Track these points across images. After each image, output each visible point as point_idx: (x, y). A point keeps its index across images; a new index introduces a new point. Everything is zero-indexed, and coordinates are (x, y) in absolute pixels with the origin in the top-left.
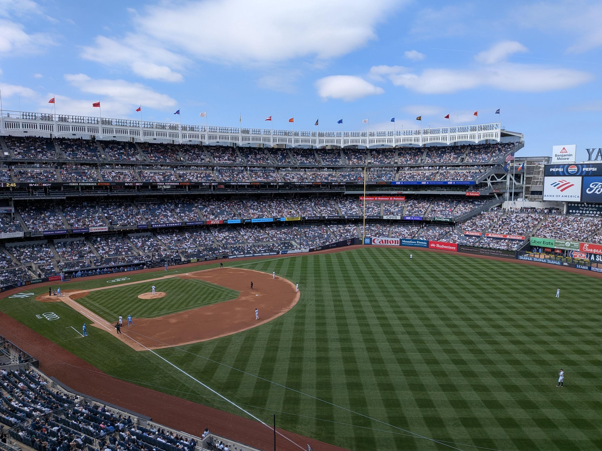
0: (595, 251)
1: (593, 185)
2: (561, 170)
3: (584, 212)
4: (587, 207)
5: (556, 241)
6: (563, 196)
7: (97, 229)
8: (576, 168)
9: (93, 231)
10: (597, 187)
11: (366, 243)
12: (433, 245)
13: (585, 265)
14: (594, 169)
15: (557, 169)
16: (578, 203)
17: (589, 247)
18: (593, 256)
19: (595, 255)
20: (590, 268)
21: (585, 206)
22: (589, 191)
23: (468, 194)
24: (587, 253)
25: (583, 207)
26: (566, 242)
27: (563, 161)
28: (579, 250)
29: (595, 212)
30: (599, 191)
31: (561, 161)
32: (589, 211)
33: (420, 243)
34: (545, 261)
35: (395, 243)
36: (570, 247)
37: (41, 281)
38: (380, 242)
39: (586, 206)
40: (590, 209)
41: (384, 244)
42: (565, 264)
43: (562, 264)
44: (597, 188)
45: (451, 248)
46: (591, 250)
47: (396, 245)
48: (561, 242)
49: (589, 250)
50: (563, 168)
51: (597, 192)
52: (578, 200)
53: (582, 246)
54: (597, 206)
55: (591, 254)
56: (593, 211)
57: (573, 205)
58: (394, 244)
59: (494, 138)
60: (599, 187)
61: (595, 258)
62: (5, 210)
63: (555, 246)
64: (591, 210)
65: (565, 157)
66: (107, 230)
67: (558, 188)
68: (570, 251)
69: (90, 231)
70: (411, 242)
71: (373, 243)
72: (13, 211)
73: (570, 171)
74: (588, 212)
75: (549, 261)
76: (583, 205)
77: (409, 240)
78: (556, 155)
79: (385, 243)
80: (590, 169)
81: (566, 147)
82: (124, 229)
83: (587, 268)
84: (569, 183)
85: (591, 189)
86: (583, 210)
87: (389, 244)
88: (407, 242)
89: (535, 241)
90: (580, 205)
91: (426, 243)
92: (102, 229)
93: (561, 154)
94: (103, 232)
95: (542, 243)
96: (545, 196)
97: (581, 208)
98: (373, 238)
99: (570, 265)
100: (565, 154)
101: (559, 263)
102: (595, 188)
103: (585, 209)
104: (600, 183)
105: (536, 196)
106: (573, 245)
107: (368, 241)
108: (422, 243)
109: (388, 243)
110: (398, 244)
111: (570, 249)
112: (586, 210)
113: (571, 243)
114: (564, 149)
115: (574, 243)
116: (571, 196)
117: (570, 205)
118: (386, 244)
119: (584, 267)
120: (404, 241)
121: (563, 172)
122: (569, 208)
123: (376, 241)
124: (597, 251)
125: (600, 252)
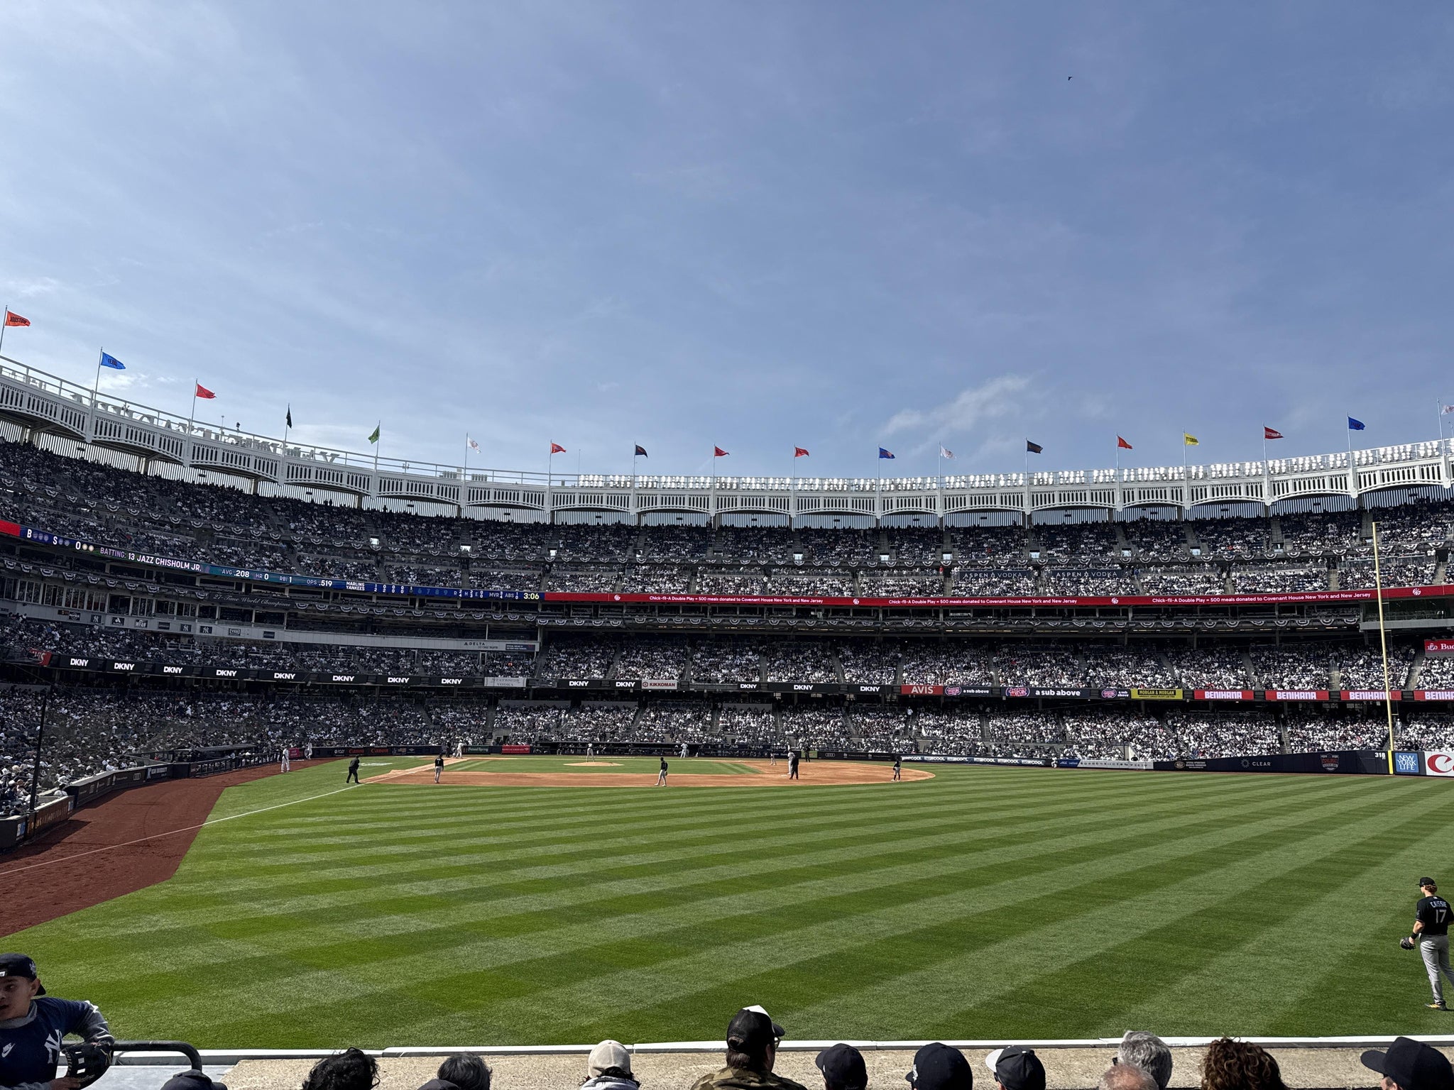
7: (655, 684)
9: (649, 687)
11: (1401, 769)
37: (487, 750)
62: (524, 646)
66: (675, 688)
69: (643, 688)
71: (1429, 772)
72: (537, 649)
82: (710, 688)
92: (666, 685)
94: (668, 690)
98: (1428, 755)
123: (1439, 763)
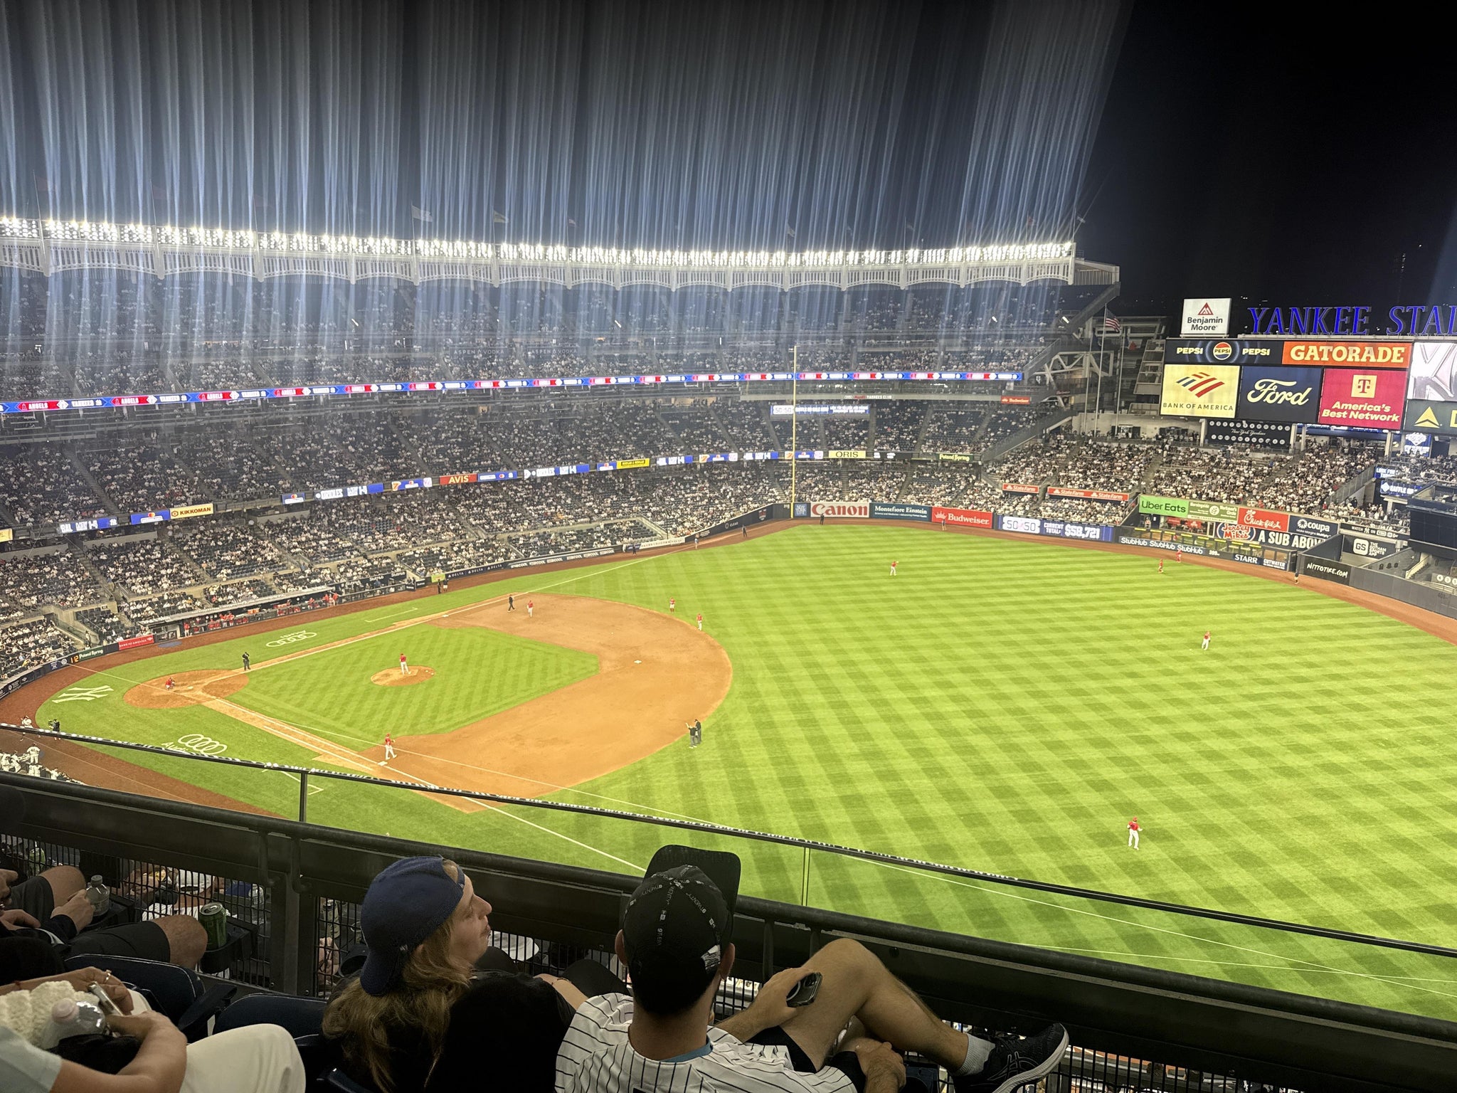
0: (1267, 524)
1: (1261, 385)
2: (1198, 351)
3: (1240, 439)
4: (1245, 430)
5: (1192, 504)
6: (1200, 407)
8: (1230, 349)
9: (180, 516)
10: (1268, 389)
11: (798, 514)
12: (940, 516)
13: (1251, 554)
14: (1266, 352)
15: (1191, 350)
16: (1229, 420)
17: (1256, 517)
18: (1263, 533)
19: (1267, 533)
20: (1260, 561)
21: (1242, 427)
22: (1254, 396)
23: (1005, 400)
24: (1251, 529)
25: (1238, 429)
26: (1211, 506)
27: (1203, 331)
28: (1235, 522)
29: (1261, 440)
30: (1272, 397)
31: (1198, 332)
32: (1251, 438)
33: (913, 511)
35: (860, 514)
36: (1218, 516)
37: (102, 652)
38: (827, 512)
39: (1245, 425)
40: (1253, 433)
41: (837, 515)
43: (1206, 553)
44: (1269, 392)
45: (979, 521)
46: (1260, 523)
47: (863, 516)
48: (1202, 506)
49: (1256, 523)
50: (1203, 346)
51: (1268, 399)
52: (1231, 414)
54: (1266, 427)
55: (1258, 531)
56: (1258, 437)
57: (1218, 424)
58: (857, 515)
59: (1061, 276)
60: (1274, 389)
61: (1267, 537)
63: (1189, 513)
64: (1254, 436)
65: (1208, 325)
67: (1191, 389)
68: (1217, 524)
69: (172, 517)
70: (893, 509)
73: (1217, 353)
74: (1247, 439)
76: (1238, 425)
77: (890, 506)
78: (1190, 320)
79: (839, 513)
80: (1257, 351)
81: (1211, 302)
83: (1255, 560)
84: (1214, 379)
85: (1257, 393)
86: (1237, 436)
87: (847, 515)
88: (885, 509)
89: (1149, 504)
90: (1232, 425)
91: (925, 512)
93: (1201, 317)
95: (1163, 507)
96: (1165, 405)
97: (1235, 431)
98: (813, 504)
99: (1222, 556)
100: (1209, 317)
101: (1200, 551)
102: (1266, 391)
103: (1243, 432)
104: (1275, 382)
105: (1146, 406)
106: (1225, 512)
107: (801, 510)
108: (917, 511)
109: (844, 513)
110: (865, 514)
111: (1218, 520)
112: (1244, 436)
113: (1222, 508)
114: (1206, 306)
115: (1226, 508)
116: (1217, 407)
117: (1212, 423)
118: (842, 515)
119: (1250, 559)
120: (880, 509)
121: (1203, 356)
122: (1210, 431)
123: (819, 510)
124: (1271, 524)
125: (1277, 526)
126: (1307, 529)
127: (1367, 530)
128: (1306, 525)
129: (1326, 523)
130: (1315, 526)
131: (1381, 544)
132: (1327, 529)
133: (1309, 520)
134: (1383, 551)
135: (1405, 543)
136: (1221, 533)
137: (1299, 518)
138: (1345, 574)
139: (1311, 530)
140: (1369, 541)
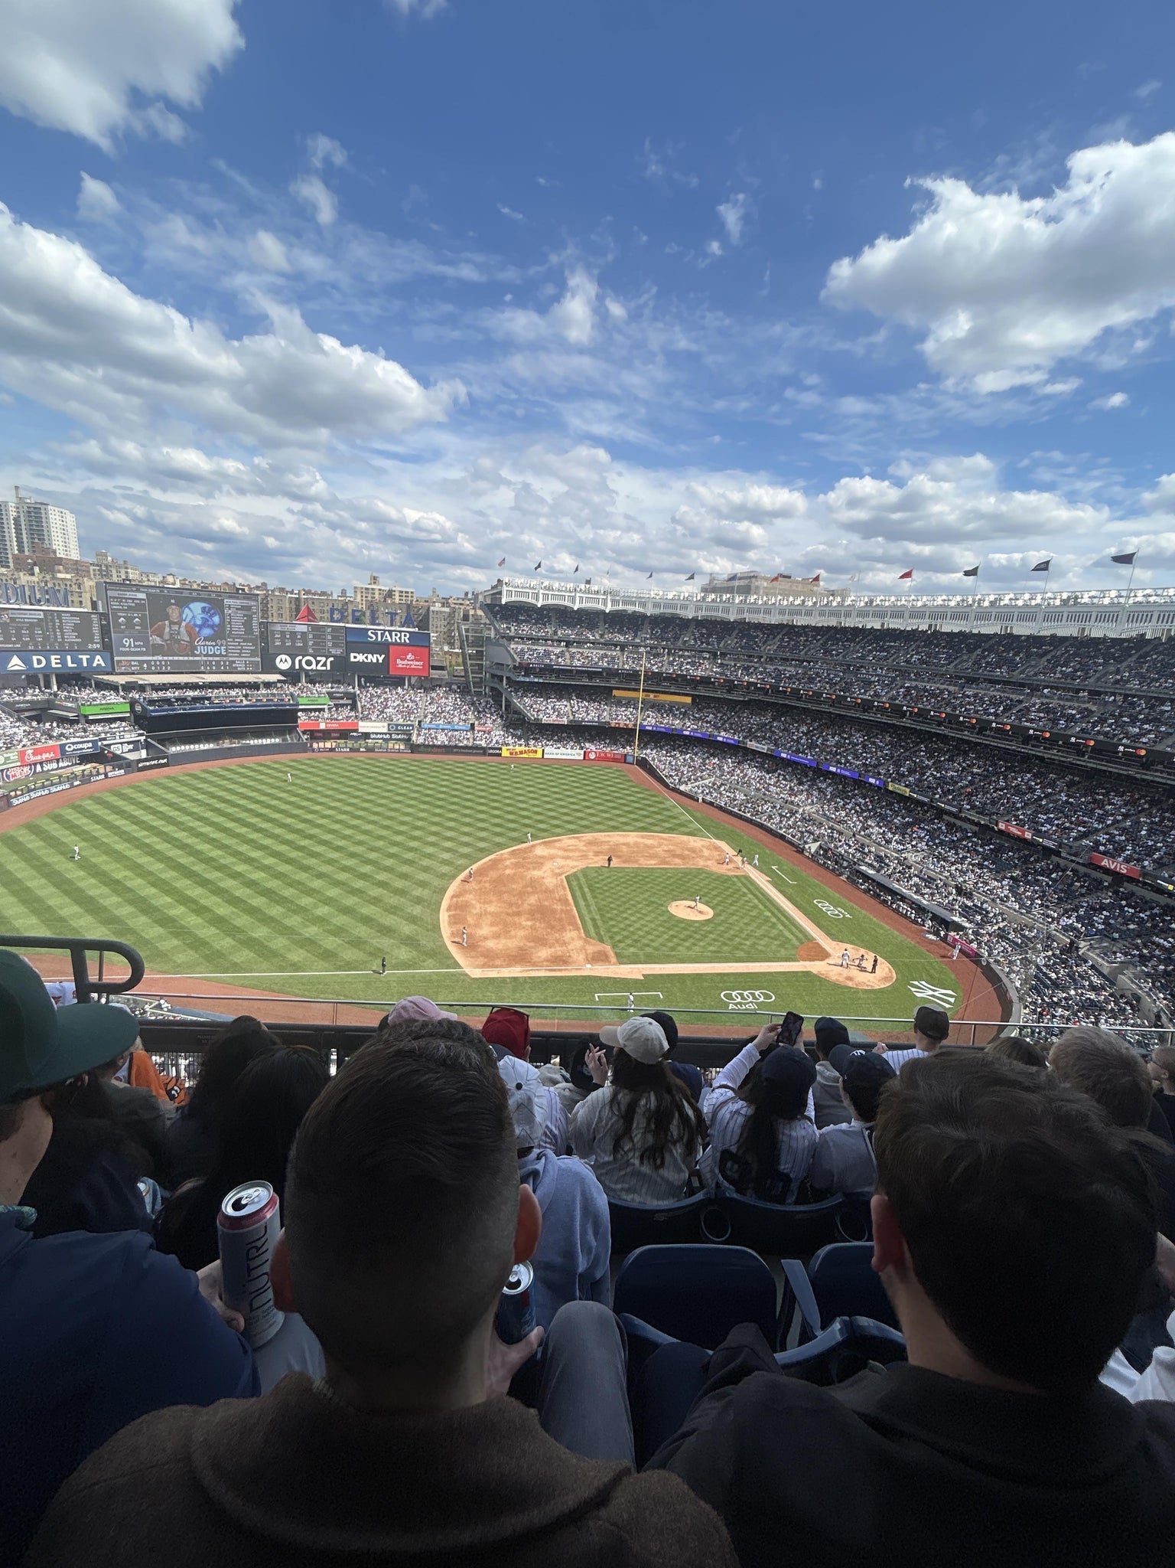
0: (45, 756)
17: (35, 754)
19: (41, 763)
20: (106, 775)
24: (30, 765)
28: (19, 764)
34: (47, 792)
36: (4, 763)
42: (76, 783)
43: (72, 786)
46: (39, 758)
49: (35, 759)
53: (22, 754)
55: (35, 764)
61: (42, 767)
75: (53, 789)
83: (103, 776)
99: (83, 782)
101: (68, 786)
106: (8, 759)
113: (6, 755)
115: (9, 755)
124: (47, 755)
125: (52, 755)
126: (74, 750)
127: (118, 737)
128: (73, 747)
129: (88, 742)
130: (81, 746)
131: (129, 743)
132: (90, 745)
133: (73, 744)
134: (131, 747)
135: (144, 737)
136: (8, 777)
137: (66, 744)
138: (166, 760)
139: (78, 750)
140: (121, 743)
